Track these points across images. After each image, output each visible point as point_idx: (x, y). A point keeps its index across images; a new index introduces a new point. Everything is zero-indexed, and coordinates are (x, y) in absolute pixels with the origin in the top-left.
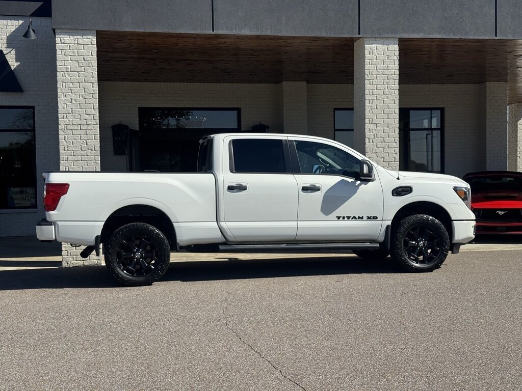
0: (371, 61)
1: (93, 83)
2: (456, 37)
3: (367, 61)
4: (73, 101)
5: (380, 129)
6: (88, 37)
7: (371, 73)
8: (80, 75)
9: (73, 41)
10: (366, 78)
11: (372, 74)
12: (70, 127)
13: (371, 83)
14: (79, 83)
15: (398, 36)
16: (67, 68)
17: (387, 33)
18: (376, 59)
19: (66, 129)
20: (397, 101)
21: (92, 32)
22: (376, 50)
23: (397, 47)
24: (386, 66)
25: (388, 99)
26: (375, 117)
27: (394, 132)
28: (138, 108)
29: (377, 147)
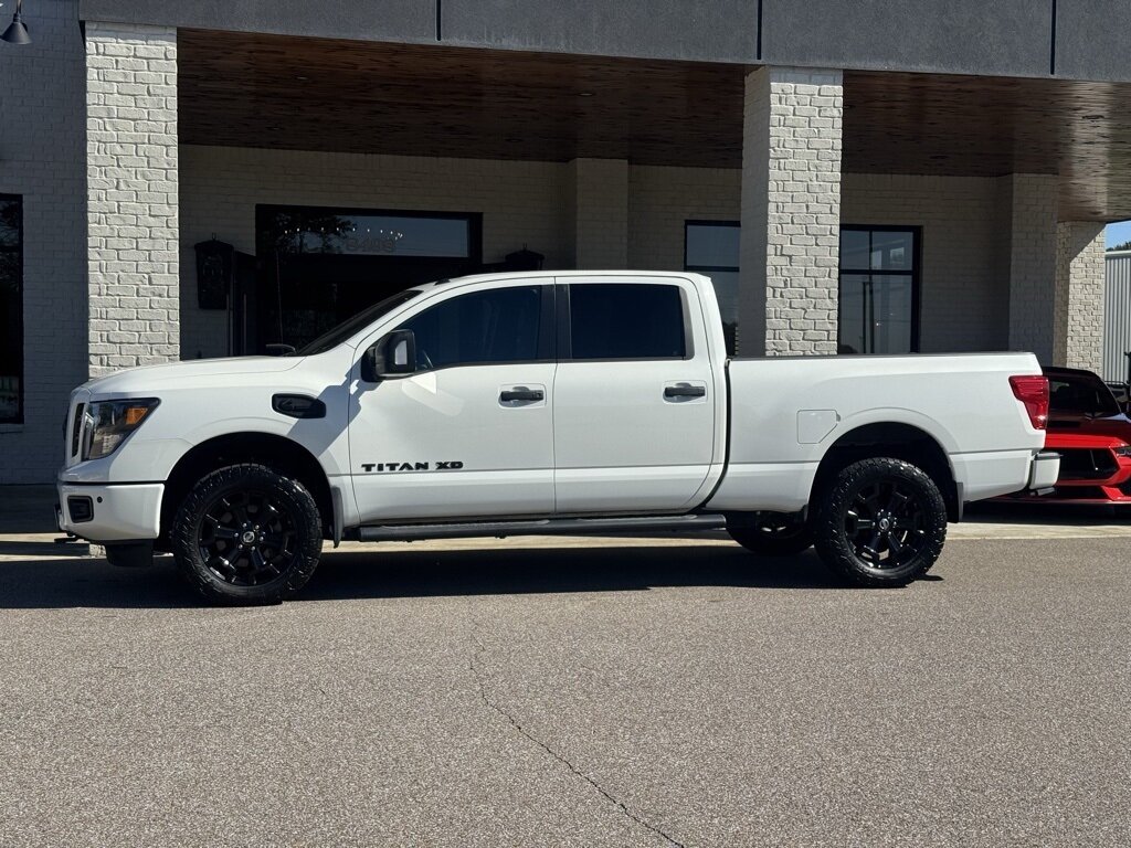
0: (782, 118)
1: (166, 146)
2: (968, 73)
3: (774, 118)
4: (122, 186)
5: (798, 267)
6: (160, 42)
7: (781, 145)
8: (139, 128)
10: (772, 156)
11: (784, 147)
12: (114, 242)
13: (782, 166)
14: (136, 144)
15: (843, 65)
16: (109, 111)
17: (820, 57)
18: (794, 115)
19: (103, 246)
20: (837, 208)
21: (169, 31)
22: (795, 93)
23: (839, 89)
24: (816, 130)
25: (817, 202)
26: (789, 242)
27: (827, 275)
28: (254, 206)
29: (791, 308)
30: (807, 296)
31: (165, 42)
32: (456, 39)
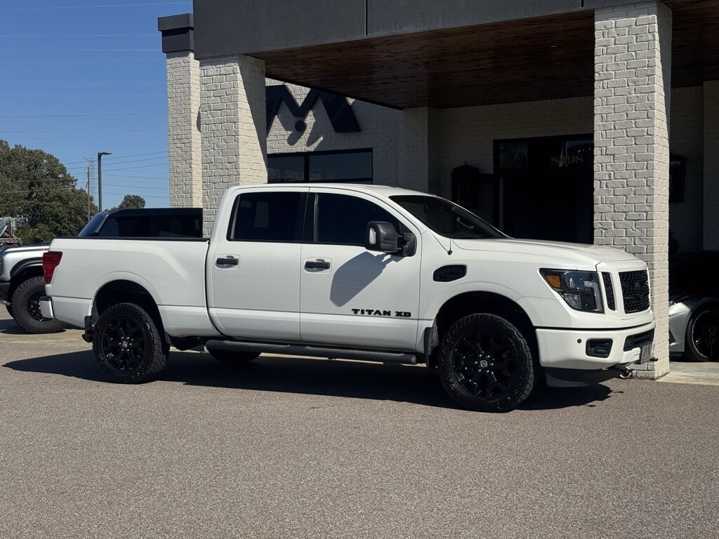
0: (605, 48)
3: (598, 49)
4: (216, 148)
5: (620, 163)
6: (230, 64)
7: (604, 69)
8: (223, 114)
9: (216, 72)
10: (596, 78)
11: (607, 70)
13: (605, 86)
14: (221, 123)
16: (209, 107)
18: (615, 44)
19: (208, 182)
21: (234, 57)
22: (615, 27)
23: (654, 18)
24: (633, 54)
25: (636, 110)
26: (612, 144)
27: (645, 167)
28: (492, 141)
29: (614, 195)
30: (627, 185)
31: (233, 64)
32: (376, 33)
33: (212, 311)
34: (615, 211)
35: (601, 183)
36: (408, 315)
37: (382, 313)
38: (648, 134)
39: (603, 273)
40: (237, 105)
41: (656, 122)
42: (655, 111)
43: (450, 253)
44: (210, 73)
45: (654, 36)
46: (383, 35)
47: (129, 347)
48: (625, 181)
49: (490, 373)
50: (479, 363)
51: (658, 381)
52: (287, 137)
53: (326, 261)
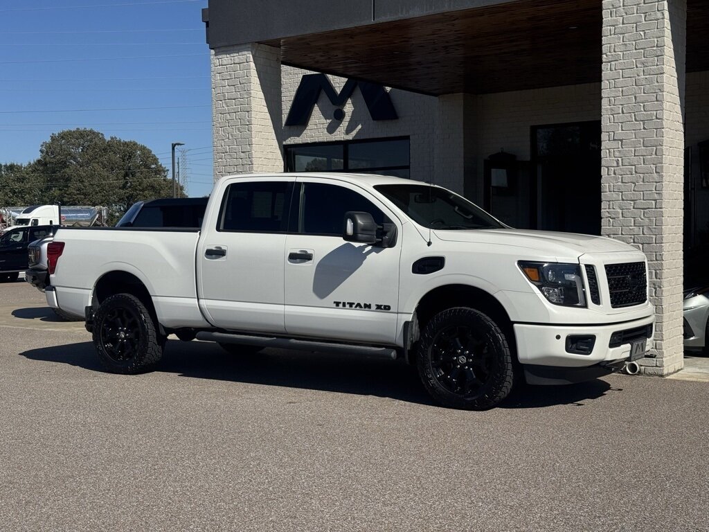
0: (612, 28)
1: (248, 112)
3: (606, 29)
4: (230, 137)
5: (628, 149)
6: (244, 53)
7: (612, 50)
8: (236, 103)
10: (604, 60)
11: (615, 52)
14: (235, 112)
18: (623, 24)
21: (247, 46)
22: (623, 6)
24: (642, 33)
25: (644, 93)
26: (620, 129)
27: (654, 153)
28: (529, 127)
29: (622, 183)
30: (636, 172)
31: (246, 53)
32: (383, 17)
33: (202, 302)
34: (623, 200)
35: (608, 169)
36: (387, 308)
37: (363, 306)
38: (657, 118)
39: (586, 266)
40: (250, 93)
41: (666, 105)
42: (664, 93)
43: (429, 244)
44: (225, 63)
45: (663, 15)
46: (390, 20)
47: (126, 337)
48: (634, 167)
49: (469, 369)
50: (458, 359)
51: (667, 378)
52: (326, 126)
53: (309, 252)
